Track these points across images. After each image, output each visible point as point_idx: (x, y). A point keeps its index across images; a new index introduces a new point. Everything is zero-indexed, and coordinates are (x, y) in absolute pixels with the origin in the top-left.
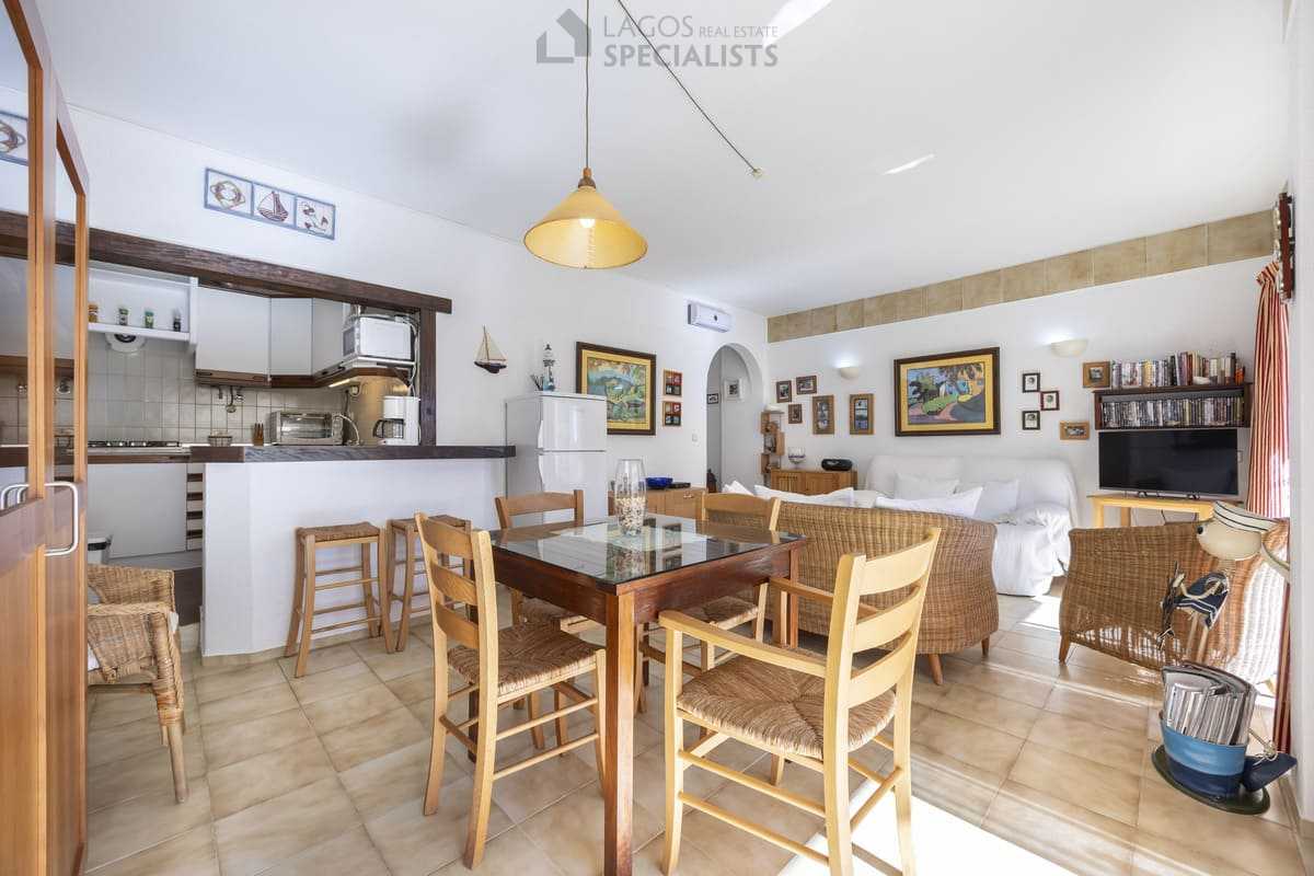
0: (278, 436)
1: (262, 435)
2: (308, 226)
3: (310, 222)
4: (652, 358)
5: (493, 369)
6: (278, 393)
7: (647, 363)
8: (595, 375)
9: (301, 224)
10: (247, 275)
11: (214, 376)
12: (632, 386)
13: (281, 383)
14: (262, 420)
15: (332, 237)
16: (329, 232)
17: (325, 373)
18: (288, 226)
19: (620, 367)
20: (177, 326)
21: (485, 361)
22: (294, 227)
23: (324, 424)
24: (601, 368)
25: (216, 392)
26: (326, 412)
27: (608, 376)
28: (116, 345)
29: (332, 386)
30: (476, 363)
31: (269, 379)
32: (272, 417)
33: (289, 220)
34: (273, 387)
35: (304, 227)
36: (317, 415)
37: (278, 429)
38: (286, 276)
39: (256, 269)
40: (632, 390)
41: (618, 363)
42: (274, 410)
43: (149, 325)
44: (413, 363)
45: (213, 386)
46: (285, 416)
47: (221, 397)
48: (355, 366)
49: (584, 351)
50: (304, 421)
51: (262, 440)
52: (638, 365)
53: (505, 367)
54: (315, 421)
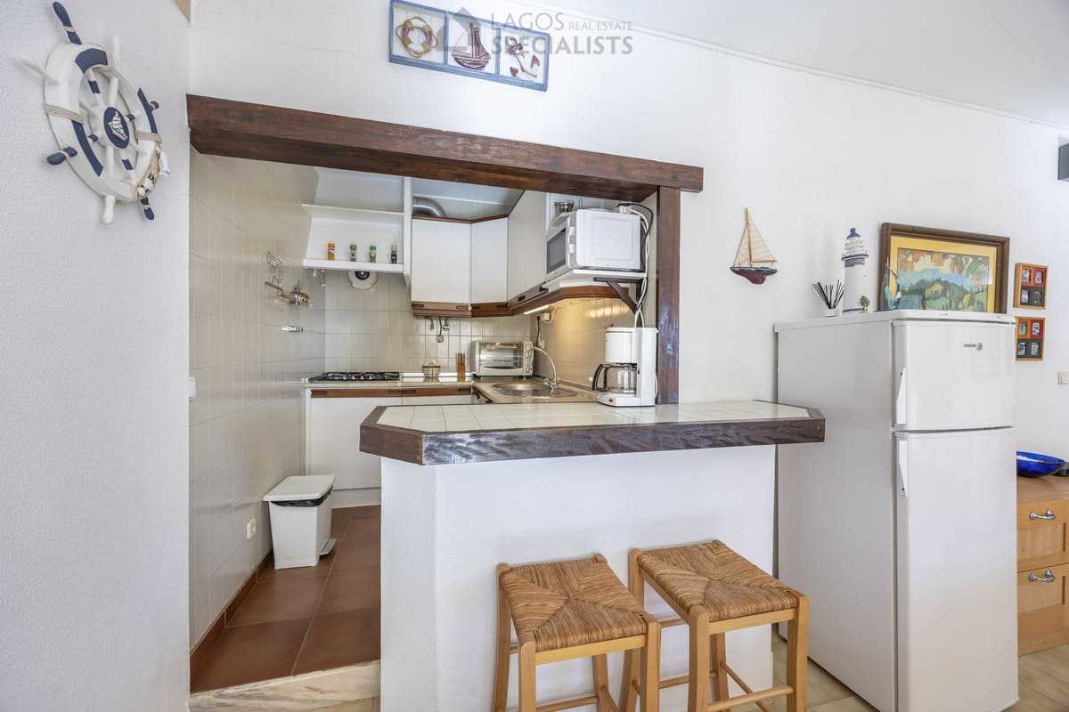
0: (477, 367)
1: (464, 364)
2: (514, 71)
3: (517, 66)
4: (1001, 245)
5: (756, 276)
6: (477, 322)
7: (991, 252)
8: (909, 280)
9: (505, 72)
10: (438, 154)
11: (426, 307)
12: (966, 293)
13: (480, 311)
14: (464, 351)
15: (543, 87)
16: (540, 80)
17: (521, 298)
18: (489, 77)
19: (948, 262)
20: (394, 258)
21: (746, 265)
22: (496, 77)
23: (515, 351)
24: (919, 267)
25: (428, 322)
26: (517, 340)
27: (929, 277)
28: (357, 283)
29: (526, 313)
30: (733, 269)
31: (470, 308)
32: (472, 346)
33: (490, 68)
34: (473, 316)
35: (509, 74)
36: (512, 345)
37: (477, 356)
38: (484, 152)
39: (450, 145)
40: (966, 298)
41: (945, 255)
42: (475, 339)
43: (372, 259)
44: (644, 275)
45: (427, 317)
46: (483, 345)
47: (432, 328)
48: (562, 285)
49: (893, 239)
50: (498, 350)
51: (464, 370)
52: (975, 257)
53: (773, 272)
54: (509, 350)
